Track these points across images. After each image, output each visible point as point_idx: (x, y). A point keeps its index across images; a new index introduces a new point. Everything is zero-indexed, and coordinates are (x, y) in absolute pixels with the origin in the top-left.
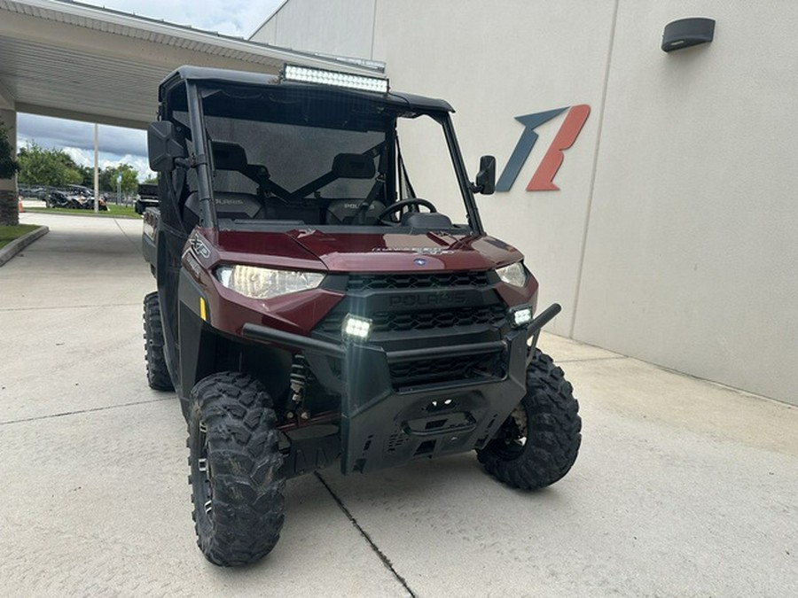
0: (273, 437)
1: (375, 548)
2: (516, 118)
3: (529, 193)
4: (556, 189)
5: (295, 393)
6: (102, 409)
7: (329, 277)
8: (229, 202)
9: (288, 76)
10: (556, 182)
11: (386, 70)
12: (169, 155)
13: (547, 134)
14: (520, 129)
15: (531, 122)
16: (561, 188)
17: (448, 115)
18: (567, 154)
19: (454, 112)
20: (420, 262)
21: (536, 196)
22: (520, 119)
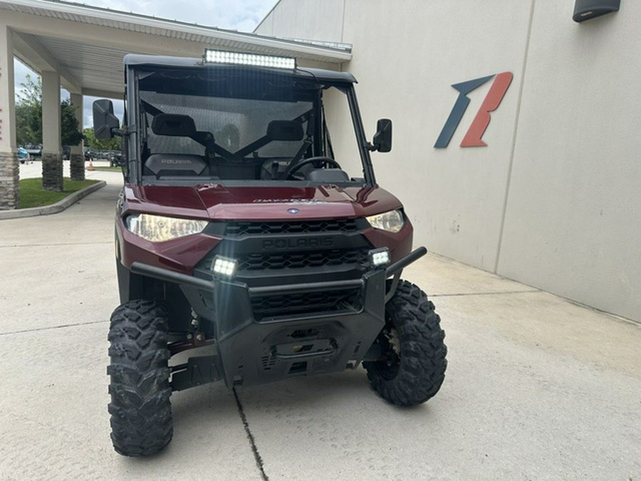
0: (160, 355)
1: (254, 449)
2: (452, 86)
3: (463, 149)
4: (484, 145)
5: (193, 318)
6: (91, 323)
7: (211, 224)
8: (180, 162)
9: (208, 59)
10: (484, 139)
11: (352, 51)
12: (107, 126)
13: (477, 98)
14: (456, 95)
15: (465, 89)
16: (489, 144)
17: (352, 85)
18: (493, 115)
19: (357, 83)
20: (293, 211)
21: (468, 151)
22: (456, 87)
